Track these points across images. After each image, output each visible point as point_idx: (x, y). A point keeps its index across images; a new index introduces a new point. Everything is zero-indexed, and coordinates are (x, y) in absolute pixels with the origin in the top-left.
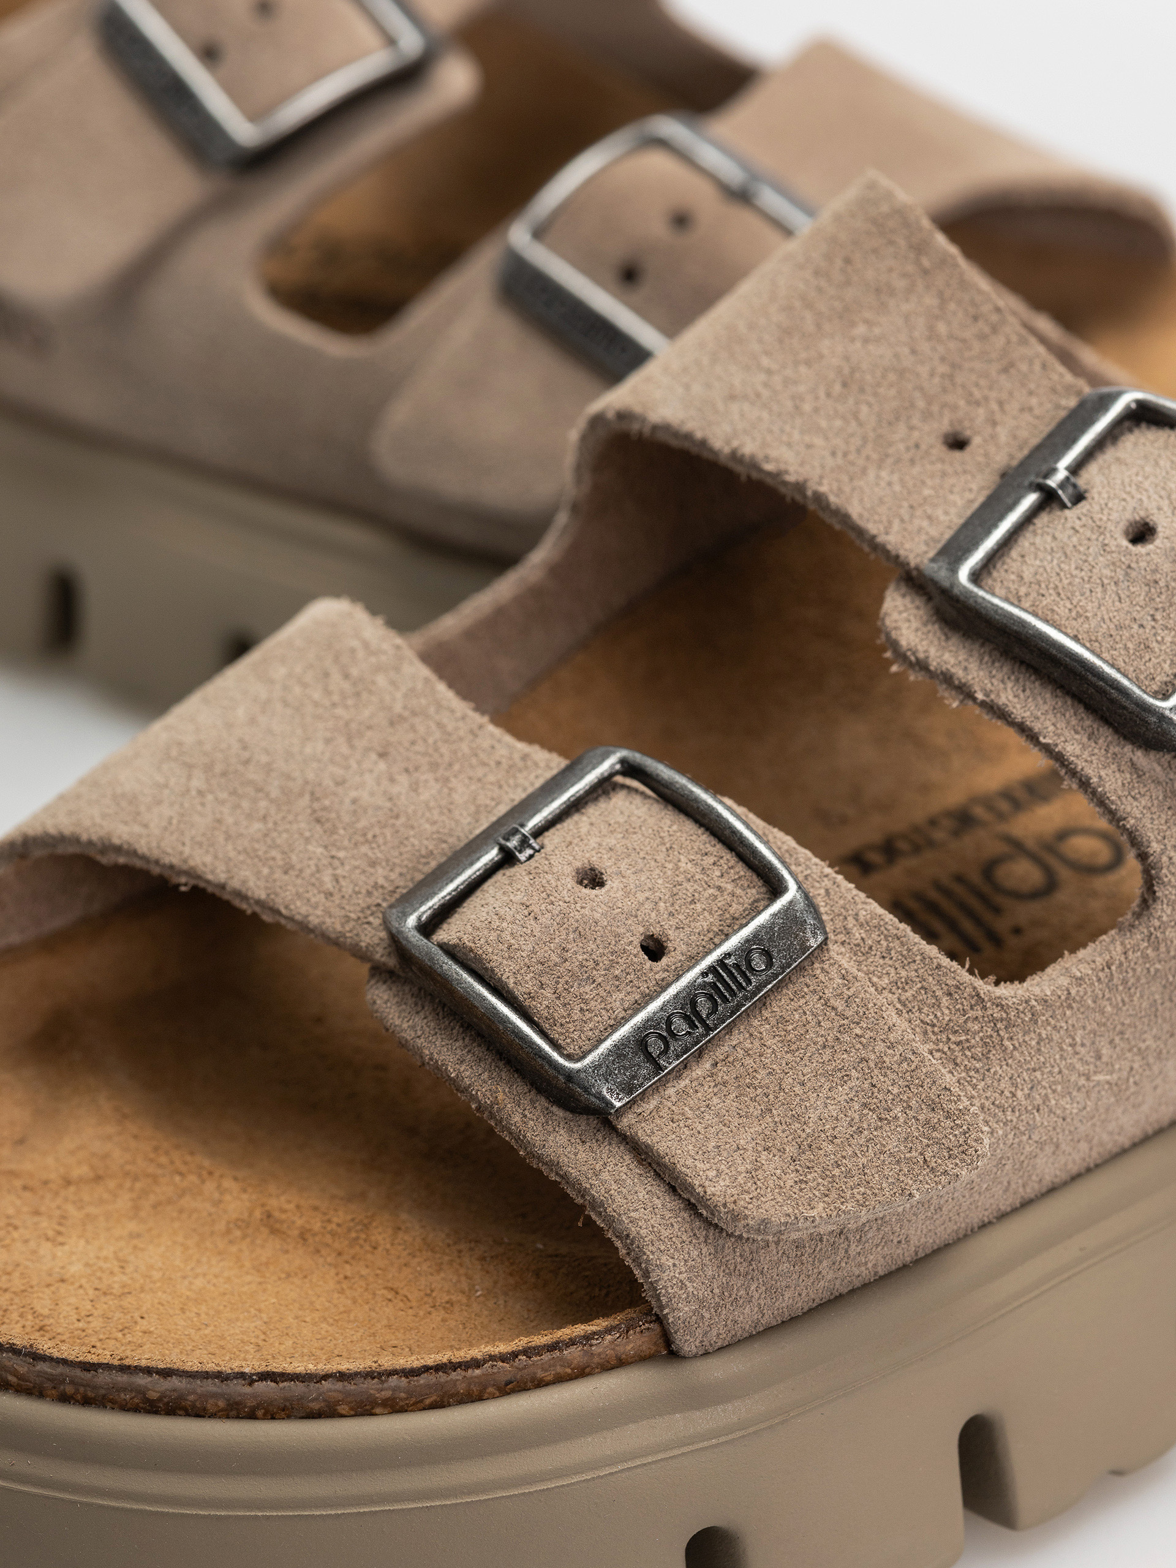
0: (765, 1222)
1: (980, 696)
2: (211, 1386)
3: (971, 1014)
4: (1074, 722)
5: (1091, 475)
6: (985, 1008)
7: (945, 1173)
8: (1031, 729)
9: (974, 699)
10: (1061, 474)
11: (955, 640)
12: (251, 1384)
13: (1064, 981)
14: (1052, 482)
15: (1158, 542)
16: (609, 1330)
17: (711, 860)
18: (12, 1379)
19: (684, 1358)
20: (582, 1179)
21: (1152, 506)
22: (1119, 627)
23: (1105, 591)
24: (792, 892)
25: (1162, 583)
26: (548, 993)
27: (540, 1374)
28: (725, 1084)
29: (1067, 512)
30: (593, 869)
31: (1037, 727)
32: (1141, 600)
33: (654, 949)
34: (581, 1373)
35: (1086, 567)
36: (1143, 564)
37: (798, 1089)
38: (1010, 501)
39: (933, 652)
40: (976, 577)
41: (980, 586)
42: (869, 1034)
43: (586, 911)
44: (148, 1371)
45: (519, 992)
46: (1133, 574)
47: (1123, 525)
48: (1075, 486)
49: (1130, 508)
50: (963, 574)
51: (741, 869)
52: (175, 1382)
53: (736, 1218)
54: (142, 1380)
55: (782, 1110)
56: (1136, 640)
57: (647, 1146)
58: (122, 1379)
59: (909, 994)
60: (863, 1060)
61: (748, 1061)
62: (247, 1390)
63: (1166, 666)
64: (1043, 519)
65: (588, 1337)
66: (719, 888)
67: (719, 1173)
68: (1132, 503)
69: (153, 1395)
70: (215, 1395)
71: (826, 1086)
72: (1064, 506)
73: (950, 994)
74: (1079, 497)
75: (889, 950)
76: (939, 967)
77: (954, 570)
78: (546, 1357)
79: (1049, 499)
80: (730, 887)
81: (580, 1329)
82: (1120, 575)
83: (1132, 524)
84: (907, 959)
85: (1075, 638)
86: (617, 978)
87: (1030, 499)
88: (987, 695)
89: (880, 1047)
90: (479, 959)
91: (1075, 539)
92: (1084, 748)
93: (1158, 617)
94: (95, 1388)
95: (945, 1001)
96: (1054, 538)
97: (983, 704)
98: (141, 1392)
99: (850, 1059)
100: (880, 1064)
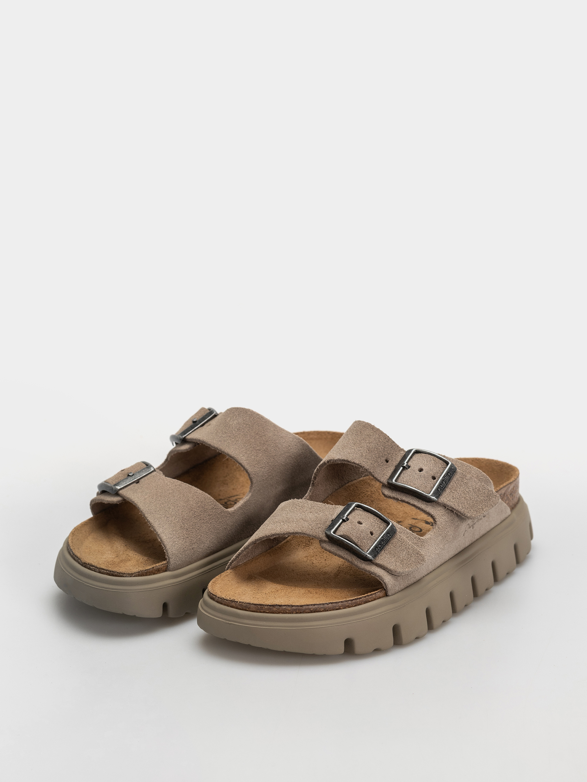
0: (400, 572)
1: (400, 499)
2: (322, 606)
3: (419, 541)
4: (415, 500)
5: (410, 463)
6: (420, 540)
7: (422, 564)
8: (409, 502)
9: (399, 500)
10: (406, 464)
11: (394, 492)
12: (328, 605)
13: (429, 536)
14: (405, 465)
15: (424, 471)
16: (378, 592)
17: (375, 519)
18: (287, 611)
19: (389, 596)
20: (369, 570)
21: (421, 466)
22: (421, 485)
23: (418, 480)
24: (391, 524)
25: (426, 477)
26: (360, 541)
27: (370, 600)
28: (387, 553)
29: (408, 470)
30: (359, 522)
31: (410, 502)
32: (423, 480)
33: (372, 533)
34: (375, 600)
35: (414, 477)
36: (422, 475)
37: (398, 553)
38: (398, 469)
39: (391, 494)
40: (396, 481)
41: (397, 482)
42: (406, 544)
43: (362, 528)
44: (312, 605)
45: (356, 541)
46: (421, 476)
47: (418, 469)
48: (408, 465)
49: (418, 467)
50: (394, 481)
51: (380, 520)
52: (316, 606)
53: (395, 572)
54: (310, 607)
55: (397, 556)
56: (424, 486)
57: (379, 564)
58: (307, 607)
59: (409, 539)
60: (406, 548)
61: (389, 550)
62: (327, 606)
63: (430, 489)
64: (404, 472)
65: (376, 593)
66: (378, 524)
67: (391, 566)
68: (418, 466)
69: (312, 610)
70: (322, 608)
71: (402, 552)
72: (407, 469)
73: (415, 538)
74: (409, 467)
75: (404, 532)
76: (413, 534)
77: (392, 481)
78: (370, 596)
79: (404, 468)
80: (379, 523)
81: (374, 592)
82: (419, 477)
83: (419, 469)
84: (407, 534)
85: (415, 488)
86: (368, 539)
87: (401, 468)
88: (401, 499)
89: (408, 546)
90: (348, 537)
91: (411, 473)
92: (418, 503)
93: (427, 482)
94: (302, 610)
95: (414, 539)
96: (407, 474)
97: (400, 500)
98: (310, 609)
99: (404, 548)
100: (408, 548)
